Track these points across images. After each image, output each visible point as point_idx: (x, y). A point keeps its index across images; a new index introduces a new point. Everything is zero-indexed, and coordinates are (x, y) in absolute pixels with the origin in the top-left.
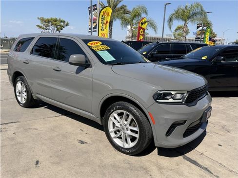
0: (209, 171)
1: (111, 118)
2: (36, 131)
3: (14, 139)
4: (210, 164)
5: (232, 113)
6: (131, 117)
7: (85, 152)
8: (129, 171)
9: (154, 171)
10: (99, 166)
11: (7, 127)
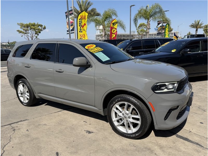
0: (200, 145)
1: (114, 109)
2: (45, 126)
3: (29, 136)
4: (199, 139)
5: (202, 95)
6: (132, 107)
7: (95, 141)
8: (137, 152)
9: (157, 150)
10: (111, 151)
11: (19, 126)
